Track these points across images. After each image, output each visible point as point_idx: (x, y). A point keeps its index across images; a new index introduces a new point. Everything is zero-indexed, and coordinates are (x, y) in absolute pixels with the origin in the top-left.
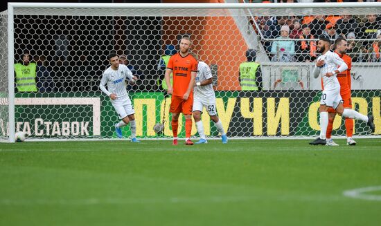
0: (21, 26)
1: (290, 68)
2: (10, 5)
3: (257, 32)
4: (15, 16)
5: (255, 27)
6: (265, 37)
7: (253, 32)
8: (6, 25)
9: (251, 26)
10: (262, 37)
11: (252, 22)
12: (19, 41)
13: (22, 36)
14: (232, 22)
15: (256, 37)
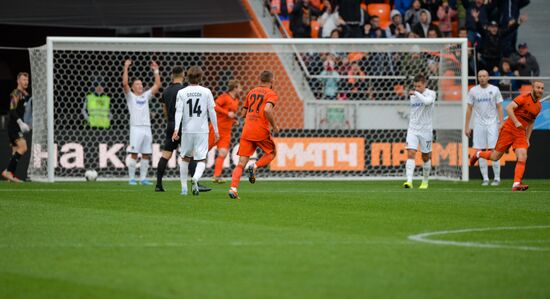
0: (61, 61)
1: (335, 107)
2: (50, 39)
3: (302, 69)
4: (54, 51)
5: (300, 64)
6: (312, 74)
7: (298, 68)
8: (45, 60)
9: (296, 63)
10: (308, 73)
11: (297, 59)
12: (58, 76)
13: (61, 72)
14: (277, 58)
15: (301, 73)
